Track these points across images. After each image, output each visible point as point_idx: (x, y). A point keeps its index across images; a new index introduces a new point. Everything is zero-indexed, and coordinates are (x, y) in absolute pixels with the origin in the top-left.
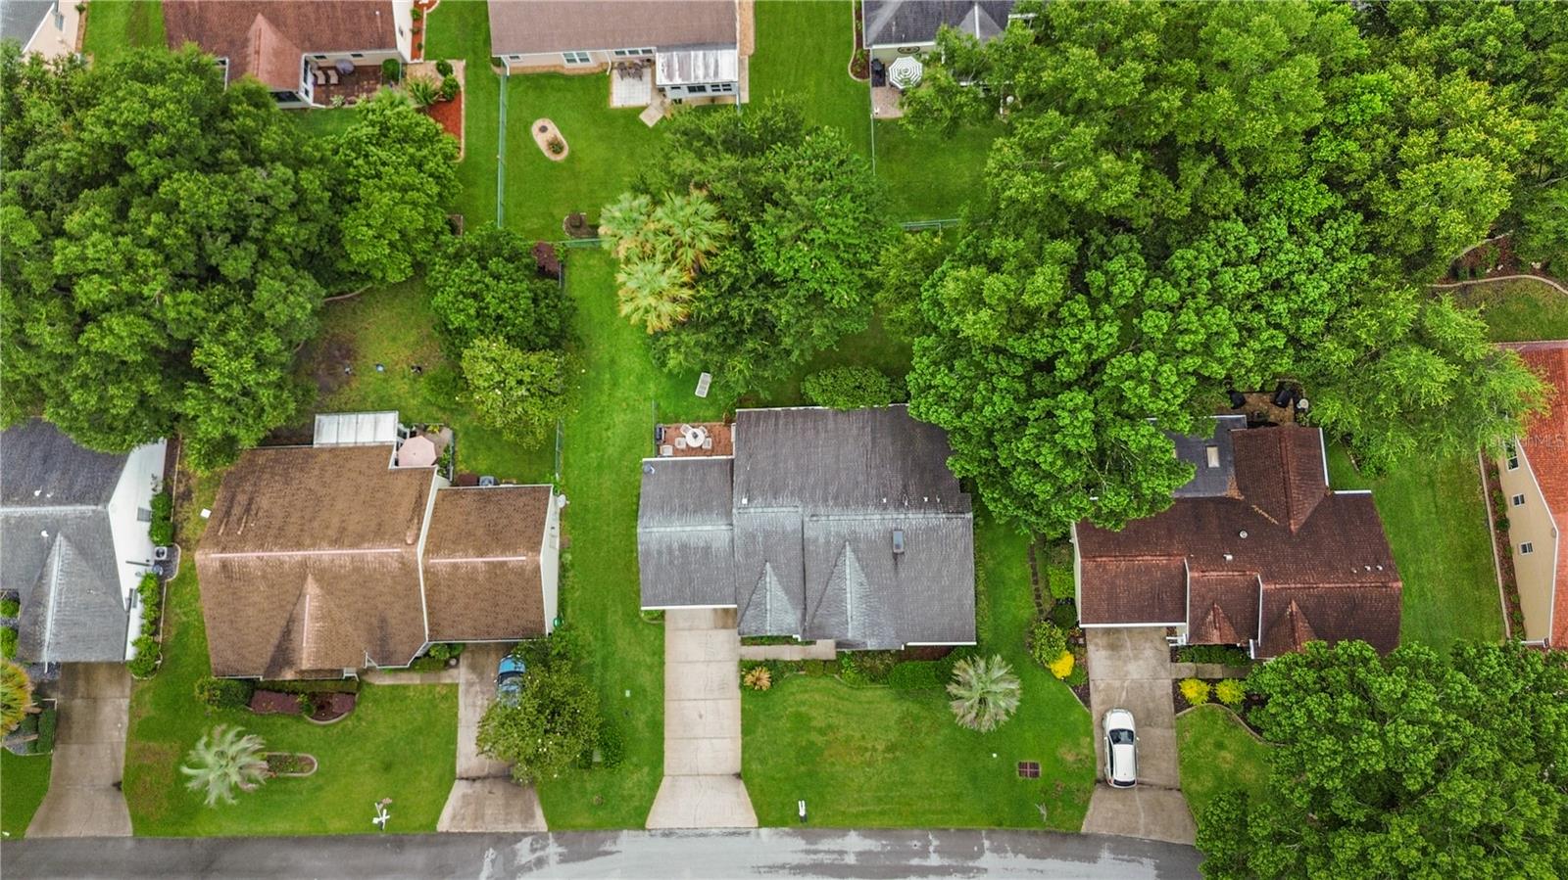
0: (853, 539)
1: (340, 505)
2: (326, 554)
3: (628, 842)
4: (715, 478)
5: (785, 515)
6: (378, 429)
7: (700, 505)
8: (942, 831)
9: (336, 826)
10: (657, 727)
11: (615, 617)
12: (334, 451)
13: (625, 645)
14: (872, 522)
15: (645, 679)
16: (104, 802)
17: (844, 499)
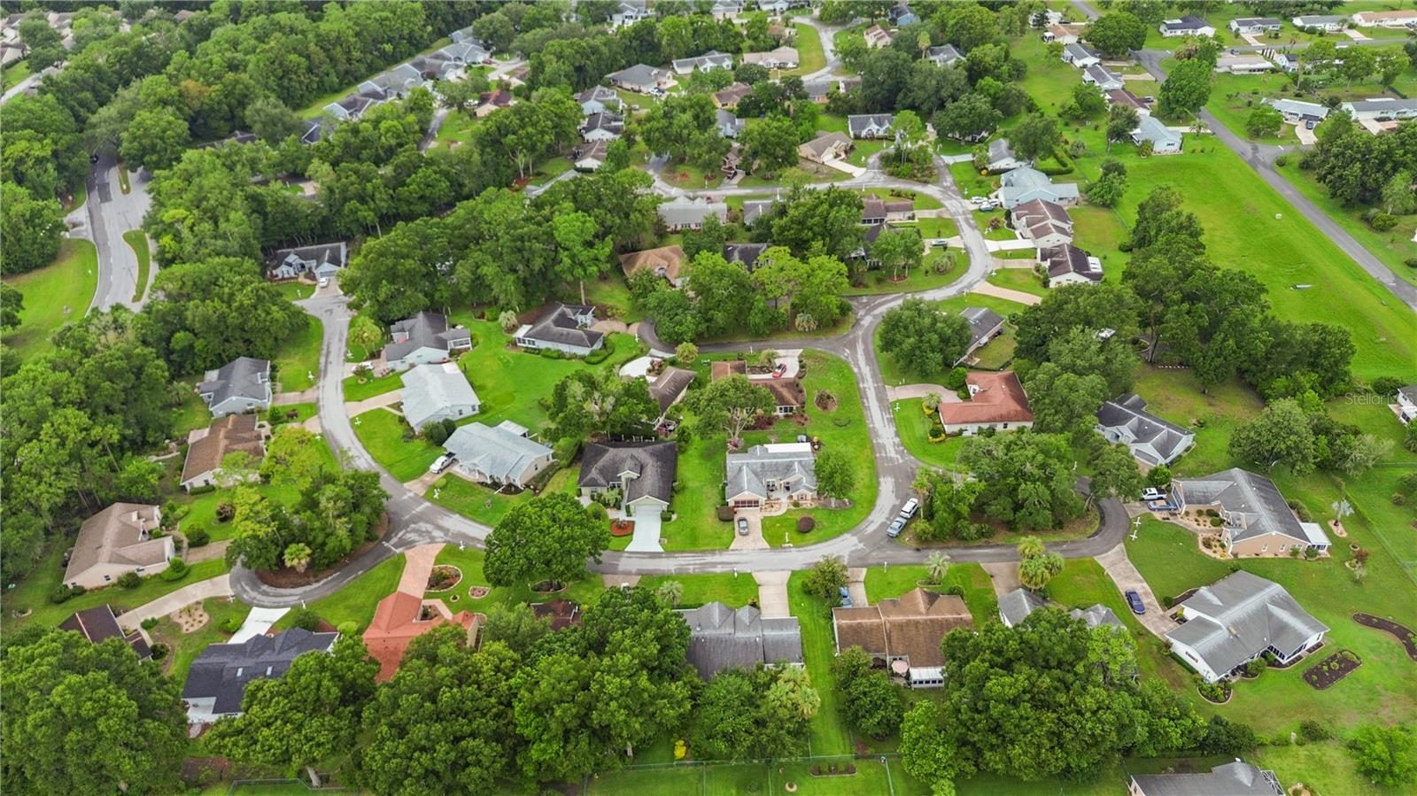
0: (714, 628)
1: (922, 639)
2: (919, 618)
3: (797, 567)
4: (771, 655)
5: (741, 635)
6: (918, 674)
7: (777, 644)
8: (688, 574)
9: (904, 568)
10: (790, 595)
11: (811, 626)
12: (936, 665)
13: (806, 619)
14: (707, 633)
15: (795, 608)
16: (994, 572)
17: (719, 641)
